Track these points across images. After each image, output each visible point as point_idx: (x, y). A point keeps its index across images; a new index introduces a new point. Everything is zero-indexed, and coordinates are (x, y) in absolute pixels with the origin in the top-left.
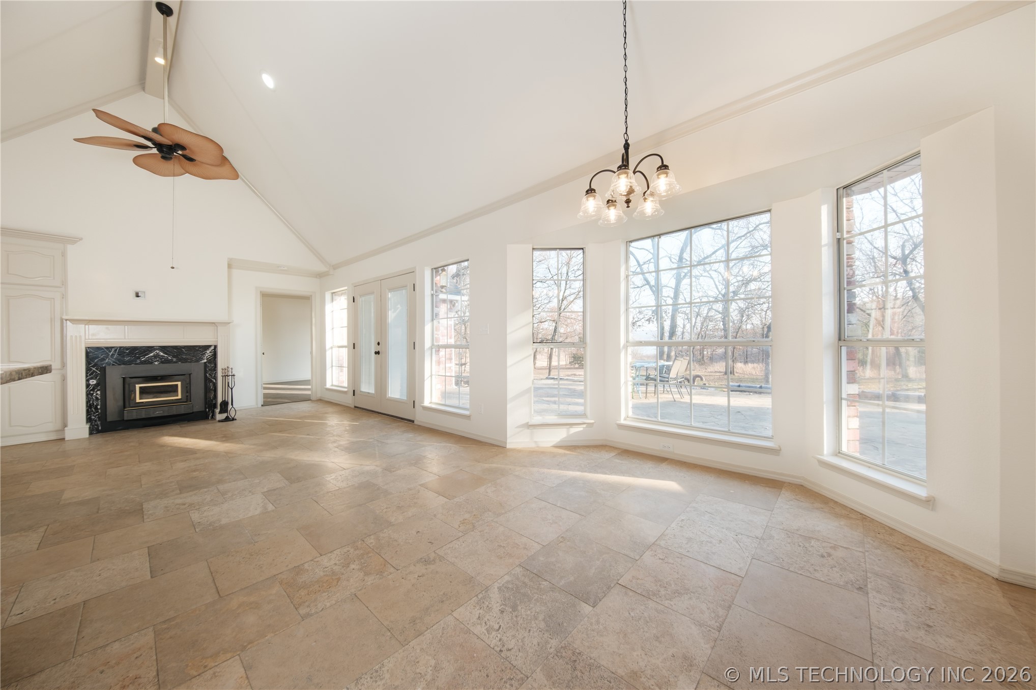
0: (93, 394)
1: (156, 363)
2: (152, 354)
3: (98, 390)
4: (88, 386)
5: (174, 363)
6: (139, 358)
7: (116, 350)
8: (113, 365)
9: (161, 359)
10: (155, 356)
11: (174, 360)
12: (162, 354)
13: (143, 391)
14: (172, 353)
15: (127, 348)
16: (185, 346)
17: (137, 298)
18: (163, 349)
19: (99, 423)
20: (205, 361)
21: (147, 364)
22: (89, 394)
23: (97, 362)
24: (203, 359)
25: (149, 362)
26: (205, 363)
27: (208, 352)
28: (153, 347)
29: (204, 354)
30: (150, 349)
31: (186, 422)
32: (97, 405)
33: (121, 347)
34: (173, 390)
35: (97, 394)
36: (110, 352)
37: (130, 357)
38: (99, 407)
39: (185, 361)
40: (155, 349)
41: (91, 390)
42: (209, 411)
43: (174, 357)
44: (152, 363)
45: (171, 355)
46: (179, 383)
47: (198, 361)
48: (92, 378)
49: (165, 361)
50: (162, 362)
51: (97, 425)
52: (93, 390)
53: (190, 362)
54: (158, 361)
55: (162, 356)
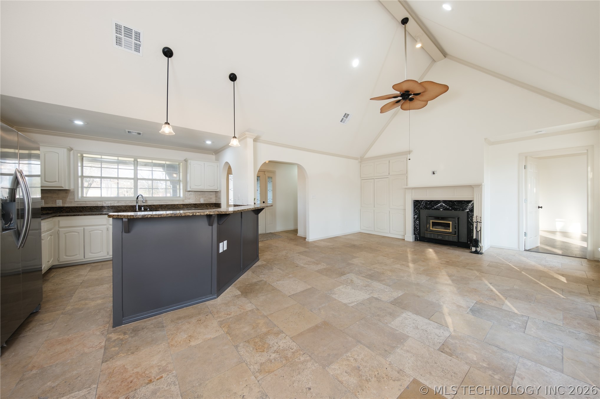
0: (416, 222)
1: (441, 210)
2: (439, 205)
3: (418, 221)
4: (414, 218)
5: (450, 210)
6: (433, 206)
7: (424, 202)
8: (423, 209)
9: (444, 207)
10: (441, 206)
11: (450, 208)
12: (444, 205)
13: (434, 224)
14: (449, 205)
15: (428, 201)
16: (456, 201)
17: (434, 175)
18: (445, 202)
19: (418, 236)
20: (468, 210)
21: (437, 210)
22: (414, 222)
23: (417, 207)
24: (466, 209)
25: (437, 209)
26: (468, 212)
27: (470, 205)
28: (440, 201)
29: (468, 206)
30: (438, 202)
31: (457, 247)
32: (417, 227)
33: (426, 201)
34: (448, 226)
35: (417, 222)
36: (422, 203)
37: (430, 205)
38: (418, 228)
39: (456, 209)
40: (441, 202)
41: (415, 220)
42: (470, 243)
43: (450, 207)
44: (439, 209)
45: (448, 206)
46: (451, 223)
47: (463, 210)
48: (415, 215)
49: (445, 209)
50: (444, 209)
51: (417, 237)
52: (416, 220)
53: (459, 211)
54: (442, 208)
55: (444, 206)
